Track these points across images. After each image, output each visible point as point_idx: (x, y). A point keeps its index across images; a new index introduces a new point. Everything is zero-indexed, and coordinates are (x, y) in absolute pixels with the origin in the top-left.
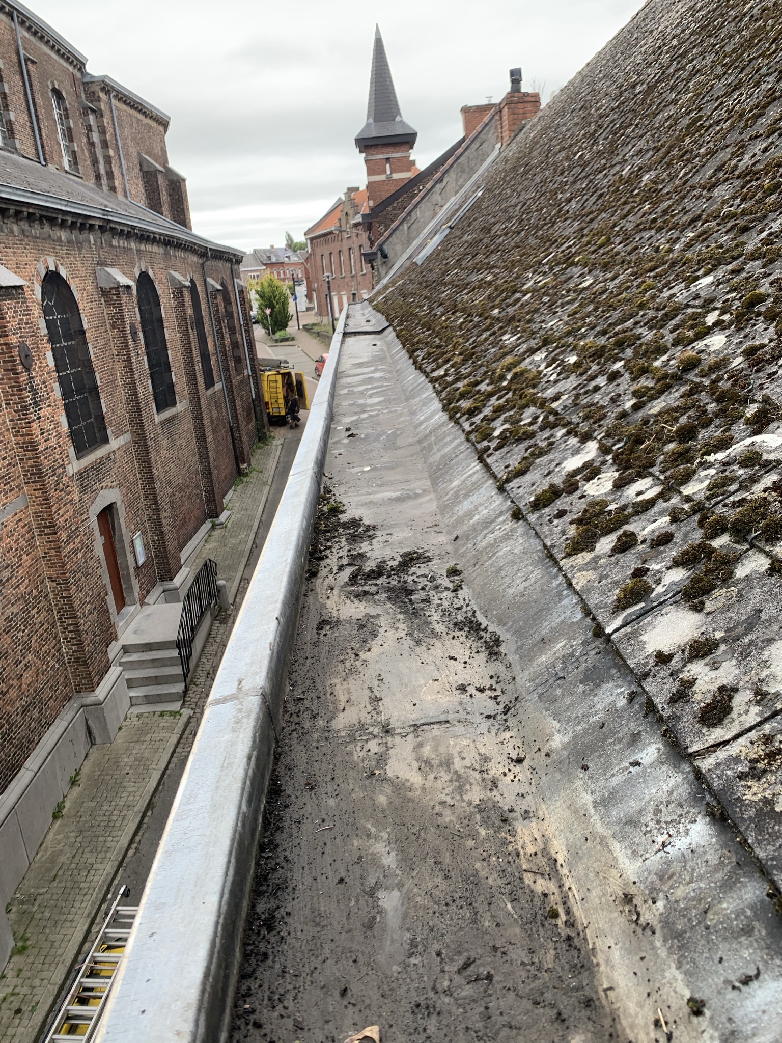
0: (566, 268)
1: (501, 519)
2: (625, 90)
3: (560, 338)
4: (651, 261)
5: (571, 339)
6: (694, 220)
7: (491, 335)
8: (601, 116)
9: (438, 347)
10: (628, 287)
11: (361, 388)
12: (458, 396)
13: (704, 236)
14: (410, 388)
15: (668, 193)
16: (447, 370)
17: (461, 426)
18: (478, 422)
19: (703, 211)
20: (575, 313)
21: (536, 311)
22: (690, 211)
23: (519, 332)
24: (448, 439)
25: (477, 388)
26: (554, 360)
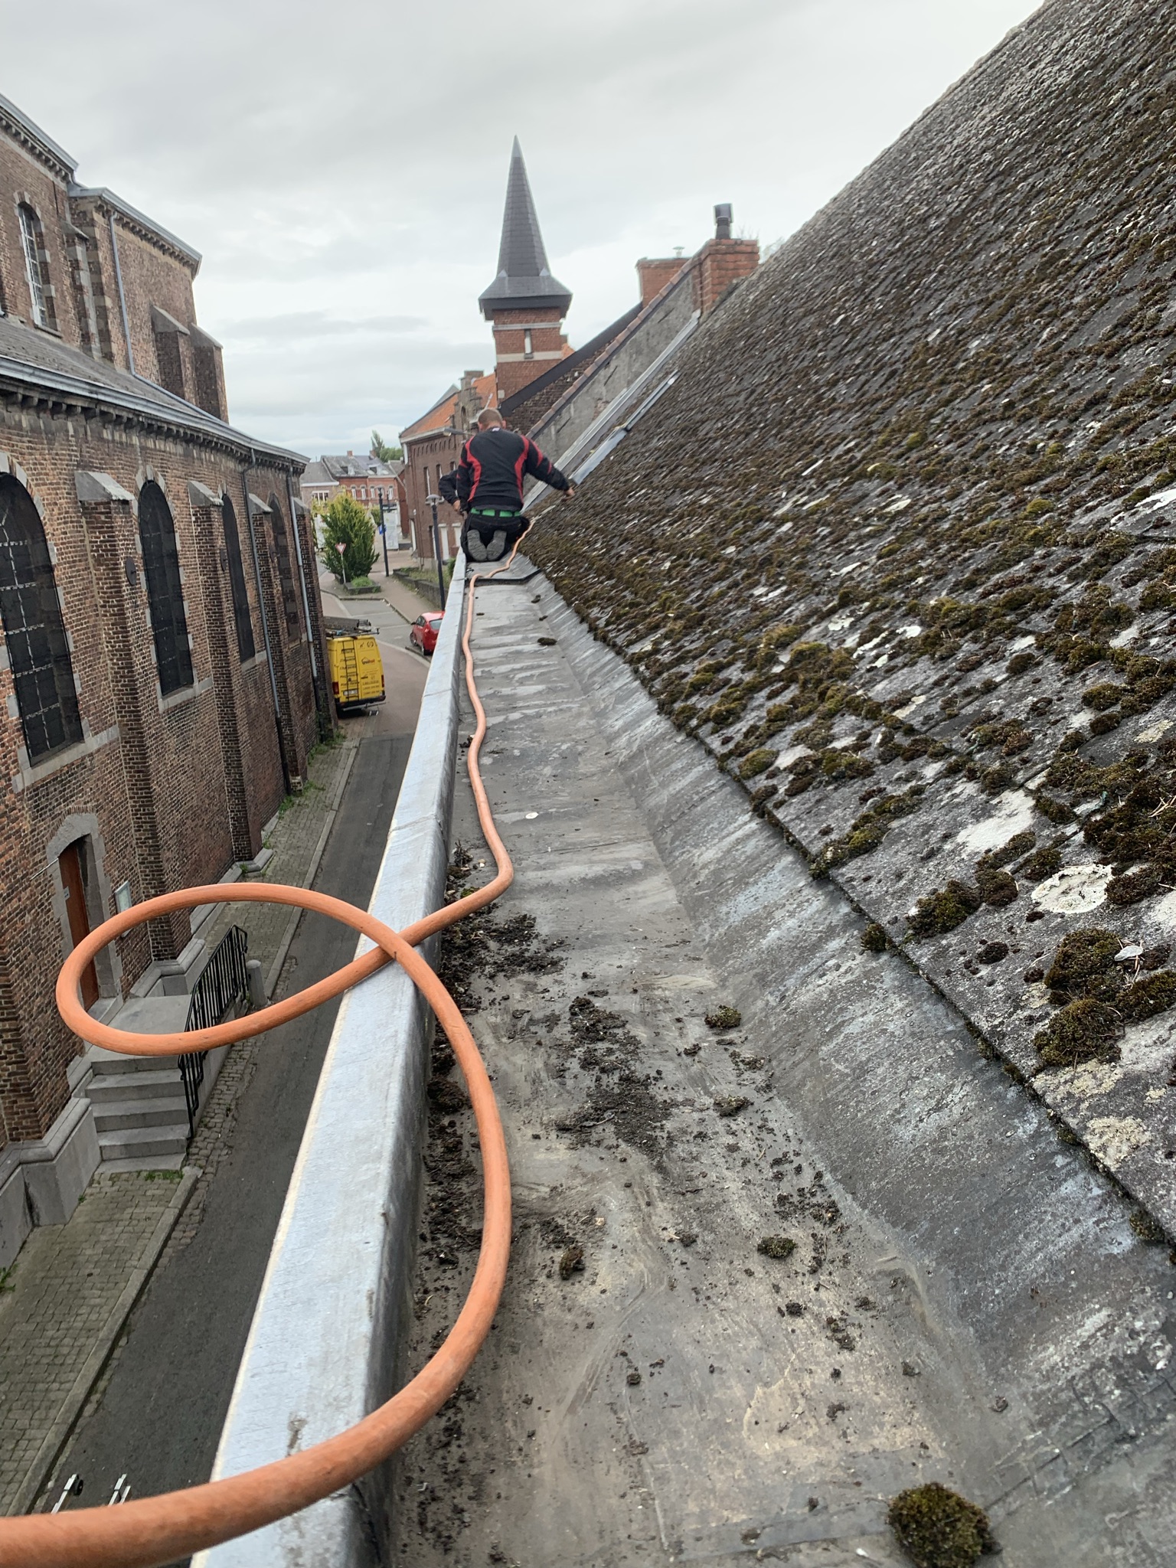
0: (850, 483)
1: (835, 944)
2: (910, 227)
3: (874, 594)
4: (1024, 467)
5: (898, 596)
6: (1093, 402)
7: (729, 588)
8: (871, 264)
9: (632, 605)
10: (992, 510)
11: (504, 669)
12: (687, 689)
13: (1128, 425)
14: (588, 671)
15: (1024, 365)
16: (656, 643)
17: (702, 743)
18: (739, 737)
19: (1109, 387)
20: (891, 553)
21: (810, 549)
22: (1079, 389)
23: (784, 583)
24: (678, 765)
25: (724, 675)
26: (874, 631)
